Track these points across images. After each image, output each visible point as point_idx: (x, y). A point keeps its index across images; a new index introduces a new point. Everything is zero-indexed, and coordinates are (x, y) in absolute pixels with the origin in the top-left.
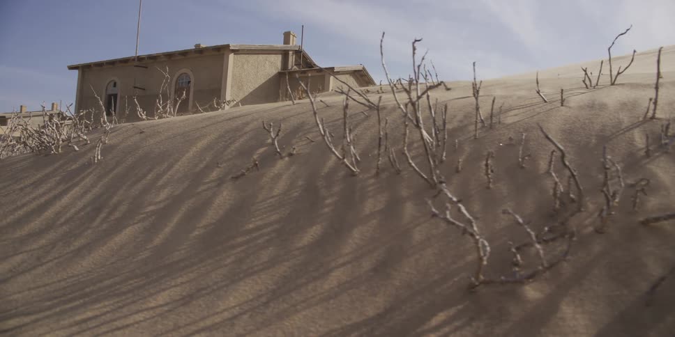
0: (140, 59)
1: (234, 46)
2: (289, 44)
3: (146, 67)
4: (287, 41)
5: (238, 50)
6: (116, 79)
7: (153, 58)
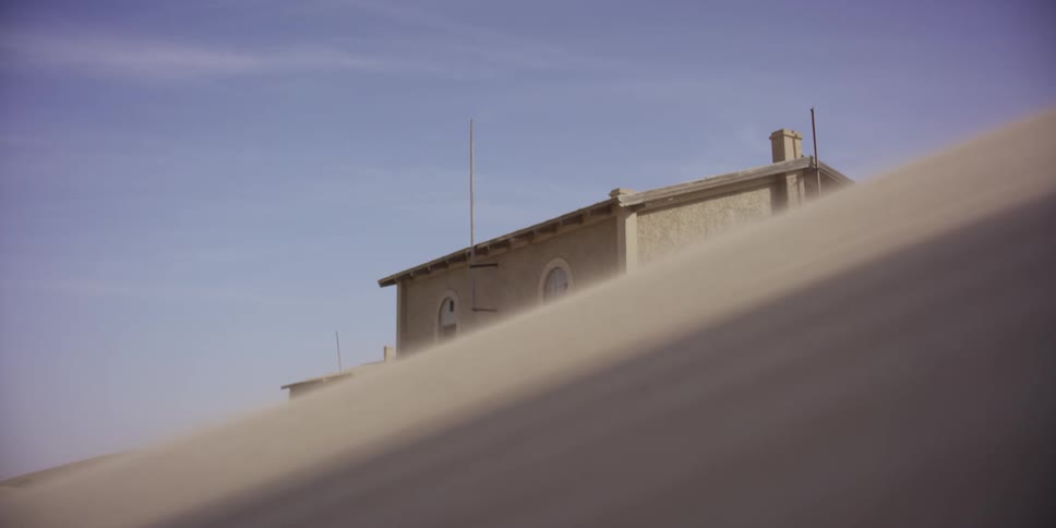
0: (479, 250)
1: (630, 199)
2: (784, 159)
3: (496, 265)
4: (778, 153)
5: (642, 205)
6: (451, 294)
7: (501, 244)
